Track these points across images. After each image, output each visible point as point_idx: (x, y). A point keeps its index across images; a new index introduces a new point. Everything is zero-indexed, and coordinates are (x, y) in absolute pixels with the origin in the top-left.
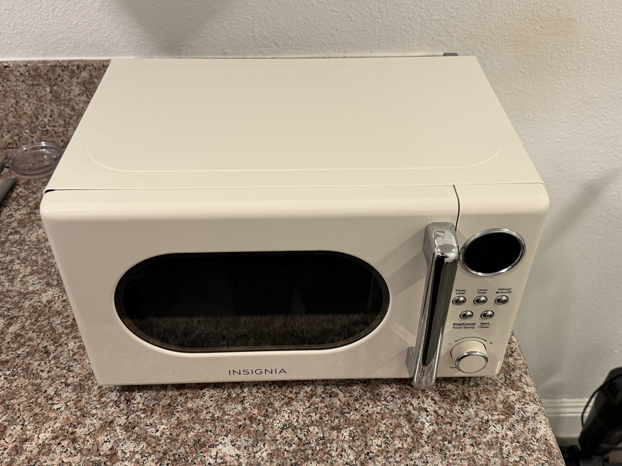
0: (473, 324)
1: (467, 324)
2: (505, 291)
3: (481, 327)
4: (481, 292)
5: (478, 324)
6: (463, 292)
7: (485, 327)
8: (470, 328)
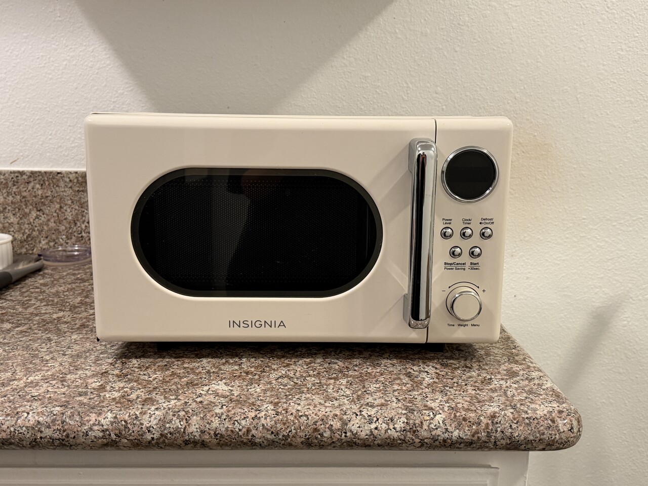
0: (464, 264)
1: (457, 264)
2: (487, 221)
3: (472, 269)
4: (466, 222)
5: (468, 265)
6: (449, 222)
7: (475, 269)
8: (461, 269)
